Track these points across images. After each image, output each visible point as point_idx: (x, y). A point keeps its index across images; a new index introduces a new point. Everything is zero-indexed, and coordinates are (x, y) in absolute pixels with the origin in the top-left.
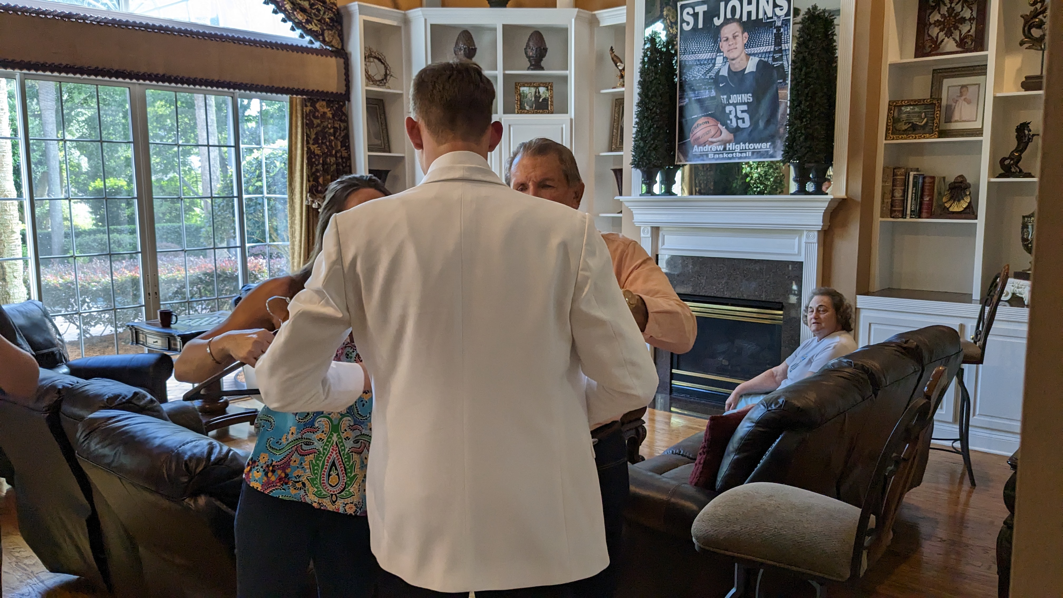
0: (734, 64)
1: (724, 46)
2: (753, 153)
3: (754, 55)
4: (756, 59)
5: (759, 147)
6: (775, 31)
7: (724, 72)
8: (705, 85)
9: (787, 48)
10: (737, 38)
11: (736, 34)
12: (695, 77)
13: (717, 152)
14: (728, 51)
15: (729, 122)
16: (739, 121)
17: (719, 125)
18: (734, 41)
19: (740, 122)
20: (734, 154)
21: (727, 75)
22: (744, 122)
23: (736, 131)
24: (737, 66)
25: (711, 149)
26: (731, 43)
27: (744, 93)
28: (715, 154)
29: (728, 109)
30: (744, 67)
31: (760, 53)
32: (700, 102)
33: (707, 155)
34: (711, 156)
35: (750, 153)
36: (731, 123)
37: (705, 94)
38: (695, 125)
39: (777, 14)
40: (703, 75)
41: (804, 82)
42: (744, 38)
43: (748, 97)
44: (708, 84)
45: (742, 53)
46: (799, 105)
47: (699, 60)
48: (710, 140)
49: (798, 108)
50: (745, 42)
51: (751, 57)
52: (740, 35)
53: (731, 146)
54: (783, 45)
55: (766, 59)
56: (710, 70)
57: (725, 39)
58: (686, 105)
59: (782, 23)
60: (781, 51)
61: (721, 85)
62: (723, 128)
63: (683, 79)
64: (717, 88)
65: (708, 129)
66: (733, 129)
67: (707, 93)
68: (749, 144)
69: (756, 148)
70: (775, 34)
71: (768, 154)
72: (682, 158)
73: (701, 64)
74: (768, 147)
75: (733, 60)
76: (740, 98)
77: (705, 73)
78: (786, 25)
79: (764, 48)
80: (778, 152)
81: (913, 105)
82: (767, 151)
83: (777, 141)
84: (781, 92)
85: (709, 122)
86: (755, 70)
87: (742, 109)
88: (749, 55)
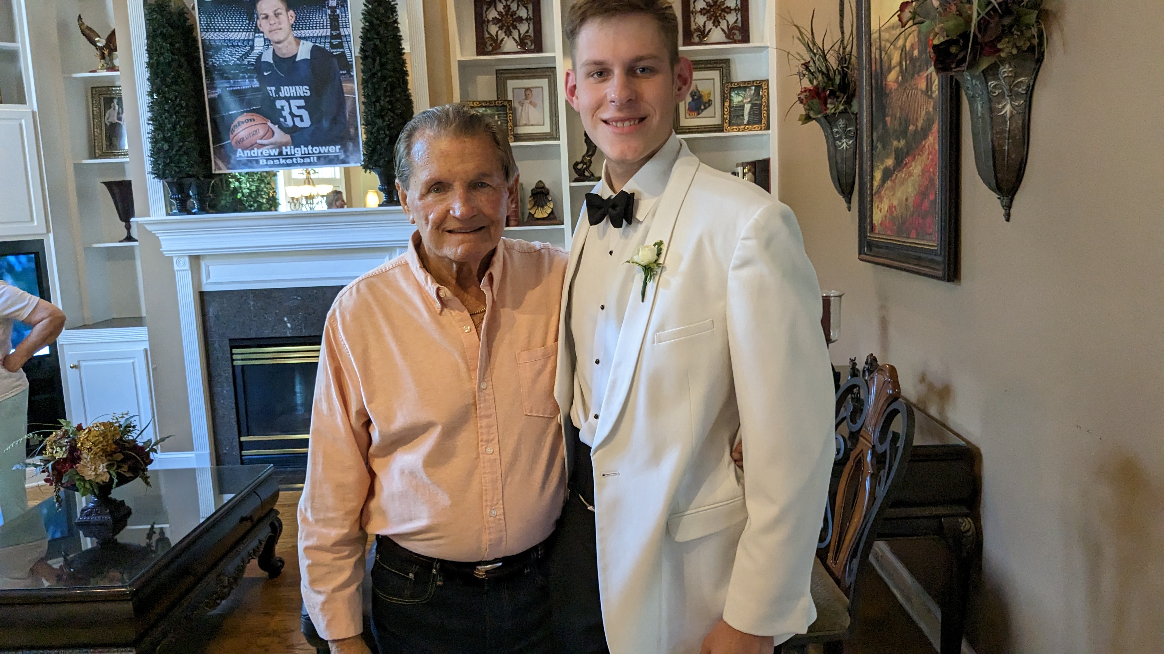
0: (280, 49)
1: (263, 25)
2: (319, 158)
3: (305, 38)
4: (309, 45)
5: (326, 151)
6: (329, 12)
7: (268, 57)
8: (243, 73)
9: (347, 33)
10: (280, 16)
11: (280, 12)
12: (227, 62)
13: (269, 157)
14: (270, 32)
15: (282, 120)
16: (295, 119)
17: (269, 124)
18: (276, 19)
19: (297, 120)
20: (294, 160)
21: (272, 62)
22: (302, 120)
23: (293, 131)
24: (284, 51)
25: (262, 153)
26: (272, 22)
27: (298, 85)
28: (267, 160)
29: (279, 104)
30: (294, 53)
31: (313, 37)
32: (239, 94)
33: (257, 161)
34: (262, 162)
35: (315, 158)
36: (285, 121)
37: (246, 84)
38: (235, 123)
40: (238, 59)
41: (379, 74)
42: (290, 18)
44: (247, 71)
45: (288, 35)
46: (378, 100)
47: (229, 40)
48: (259, 141)
49: (378, 104)
50: (292, 22)
51: (302, 41)
52: (285, 13)
54: (341, 30)
55: (322, 45)
56: (247, 54)
57: (264, 16)
58: (220, 96)
59: (338, 3)
60: (339, 36)
61: (265, 74)
62: (275, 128)
63: (210, 63)
64: (261, 78)
65: (256, 128)
66: (289, 128)
67: (248, 83)
68: (313, 147)
69: (322, 151)
70: (330, 15)
71: (338, 159)
72: (221, 164)
73: (234, 46)
74: (338, 151)
75: (279, 43)
76: (294, 91)
77: (241, 57)
78: (343, 6)
79: (317, 31)
80: (351, 157)
81: (485, 107)
82: (338, 156)
83: (348, 144)
84: (346, 86)
85: (254, 120)
86: (309, 58)
87: (298, 105)
88: (299, 39)
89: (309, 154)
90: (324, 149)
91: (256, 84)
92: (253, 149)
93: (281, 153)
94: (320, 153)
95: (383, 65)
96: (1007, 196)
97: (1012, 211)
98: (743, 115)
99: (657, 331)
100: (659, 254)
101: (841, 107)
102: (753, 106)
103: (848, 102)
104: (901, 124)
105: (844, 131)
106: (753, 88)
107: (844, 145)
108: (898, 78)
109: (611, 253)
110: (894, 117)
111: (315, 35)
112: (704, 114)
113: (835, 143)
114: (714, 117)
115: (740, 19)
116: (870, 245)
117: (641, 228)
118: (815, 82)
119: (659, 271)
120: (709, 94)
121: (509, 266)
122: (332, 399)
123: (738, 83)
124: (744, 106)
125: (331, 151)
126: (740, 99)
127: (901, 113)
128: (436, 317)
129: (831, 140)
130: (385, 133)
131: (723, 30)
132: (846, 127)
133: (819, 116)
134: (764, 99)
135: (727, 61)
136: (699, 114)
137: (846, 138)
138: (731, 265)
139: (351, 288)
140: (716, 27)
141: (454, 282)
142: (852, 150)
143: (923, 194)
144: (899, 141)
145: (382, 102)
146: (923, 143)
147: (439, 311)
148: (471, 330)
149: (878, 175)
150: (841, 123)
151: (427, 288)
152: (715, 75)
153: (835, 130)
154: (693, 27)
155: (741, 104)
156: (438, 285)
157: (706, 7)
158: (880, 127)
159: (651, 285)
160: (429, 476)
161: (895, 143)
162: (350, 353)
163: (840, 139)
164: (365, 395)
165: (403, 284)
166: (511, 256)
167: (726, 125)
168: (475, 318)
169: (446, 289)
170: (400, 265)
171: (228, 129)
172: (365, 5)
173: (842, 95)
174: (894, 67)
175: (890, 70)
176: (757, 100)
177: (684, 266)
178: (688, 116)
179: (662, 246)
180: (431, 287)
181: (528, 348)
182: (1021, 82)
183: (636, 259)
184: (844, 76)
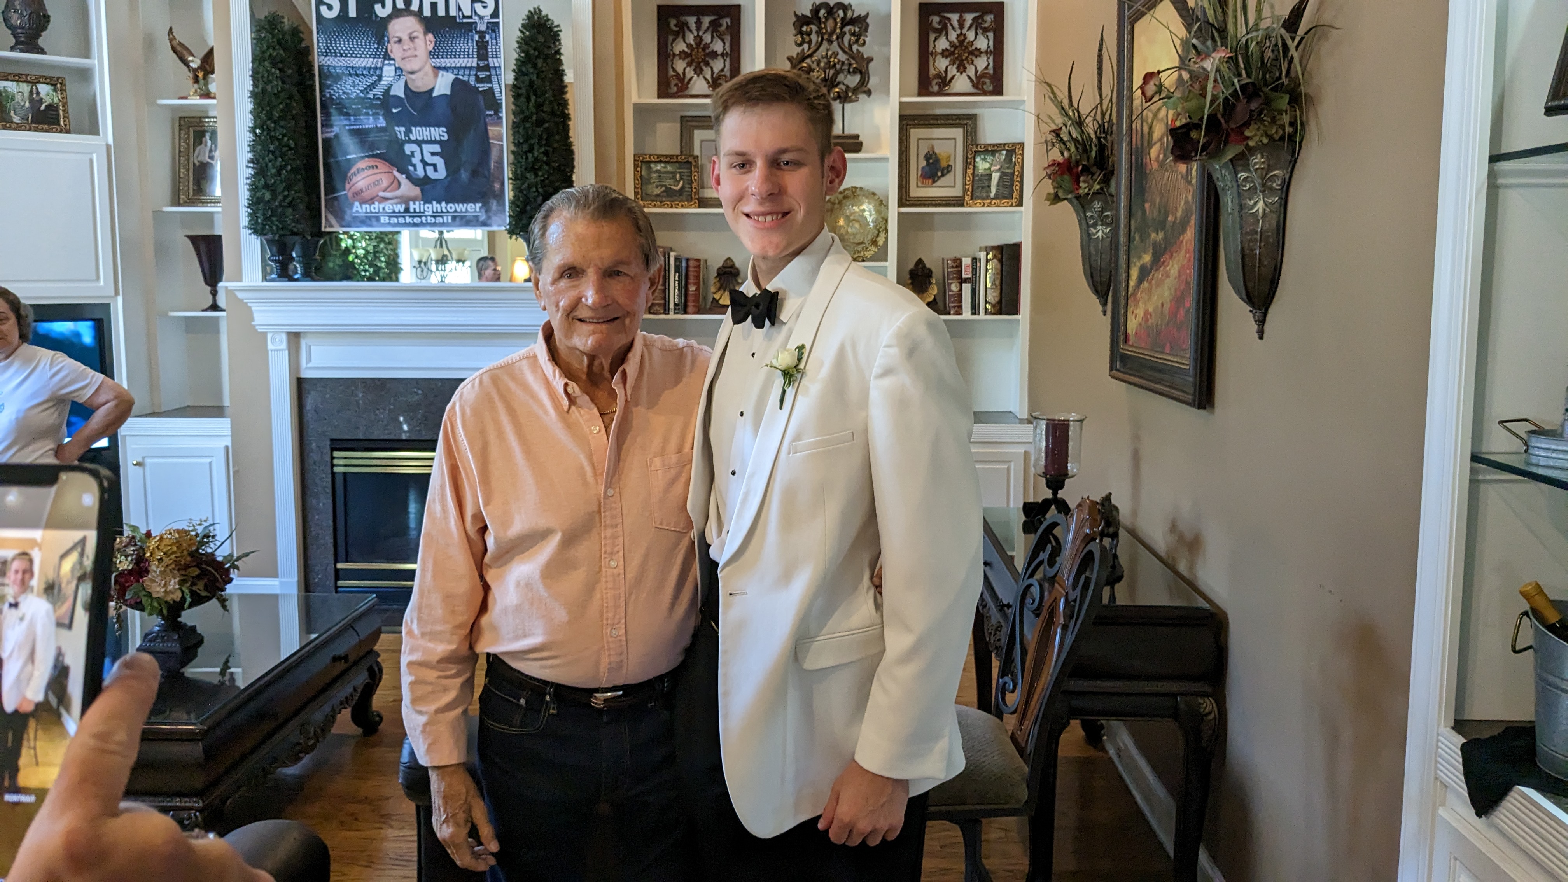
0: (413, 80)
1: (395, 50)
2: (454, 218)
3: (446, 69)
4: (450, 77)
5: (464, 210)
6: (477, 37)
7: (398, 91)
8: (366, 108)
9: (497, 65)
10: (416, 40)
11: (415, 34)
12: (347, 94)
13: (394, 214)
14: (403, 59)
15: (411, 168)
16: (428, 168)
17: (396, 173)
18: (411, 44)
19: (430, 169)
20: (424, 219)
21: (403, 96)
22: (436, 170)
23: (423, 183)
24: (419, 84)
25: (384, 209)
26: (406, 47)
27: (435, 126)
28: (390, 217)
29: (408, 148)
30: (431, 87)
31: (455, 68)
32: (360, 134)
33: (378, 219)
34: (384, 219)
35: (450, 218)
36: (415, 169)
37: (369, 122)
38: (353, 170)
39: (479, 12)
40: (362, 91)
41: (534, 118)
42: (428, 43)
43: (440, 133)
44: (372, 107)
45: (425, 64)
46: (531, 150)
47: (353, 68)
48: (382, 194)
49: (530, 155)
50: (431, 48)
51: (441, 72)
52: (421, 35)
53: (417, 206)
54: (490, 60)
55: (466, 78)
56: (373, 86)
57: (396, 39)
58: (337, 136)
59: (488, 27)
60: (487, 68)
61: (394, 111)
62: (402, 178)
63: (328, 95)
64: (388, 115)
65: (378, 177)
66: (420, 179)
67: (372, 122)
68: (447, 203)
69: (459, 210)
70: (477, 42)
71: (478, 220)
72: (333, 221)
73: (357, 75)
74: (478, 210)
75: (412, 73)
76: (428, 133)
77: (365, 89)
78: (494, 31)
79: (461, 60)
80: (494, 218)
81: (665, 162)
82: (477, 216)
83: (491, 201)
84: (492, 130)
85: (377, 167)
86: (449, 93)
87: (432, 151)
88: (438, 69)
89: (442, 212)
90: (461, 207)
91: (382, 122)
92: (373, 203)
93: (407, 210)
94: (456, 211)
95: (539, 107)
96: (1260, 309)
97: (1267, 327)
98: (989, 186)
99: (794, 441)
100: (800, 359)
101: (1097, 187)
102: (1003, 174)
103: (1106, 181)
104: (1160, 211)
105: (1100, 216)
106: (1004, 152)
107: (1100, 233)
108: (1159, 156)
109: (753, 355)
110: (1153, 203)
111: (458, 65)
112: (941, 182)
113: (1088, 230)
114: (954, 187)
115: (991, 64)
116: (1125, 359)
117: (785, 329)
118: (1066, 154)
119: (799, 376)
120: (949, 157)
121: (647, 364)
122: (446, 500)
123: (986, 145)
124: (990, 175)
125: (469, 209)
126: (987, 165)
127: (1161, 200)
128: (564, 415)
129: (1084, 226)
130: (537, 191)
131: (969, 77)
132: (1102, 212)
133: (1069, 196)
134: (1017, 167)
135: (973, 117)
136: (934, 182)
137: (1102, 225)
138: (873, 374)
139: (474, 380)
140: (961, 73)
141: (584, 377)
142: (1109, 240)
143: (1178, 300)
144: (1157, 234)
145: (536, 154)
146: (1181, 238)
147: (566, 408)
148: (600, 431)
149: (1135, 273)
150: (1097, 205)
151: (555, 383)
152: (958, 133)
153: (1089, 214)
154: (932, 72)
155: (988, 172)
156: (566, 380)
157: (949, 48)
158: (1139, 213)
159: (790, 392)
160: (547, 587)
161: (1153, 235)
162: (468, 450)
163: (1095, 225)
164: (482, 496)
165: (530, 378)
166: (650, 353)
167: (967, 198)
168: (606, 418)
169: (575, 385)
170: (527, 357)
171: (345, 178)
172: (521, 31)
173: (1099, 172)
174: (1155, 143)
175: (1150, 145)
176: (1008, 168)
177: (825, 371)
178: (920, 184)
179: (804, 350)
180: (558, 382)
181: (662, 453)
182: (1275, 175)
183: (775, 363)
184: (1102, 148)
